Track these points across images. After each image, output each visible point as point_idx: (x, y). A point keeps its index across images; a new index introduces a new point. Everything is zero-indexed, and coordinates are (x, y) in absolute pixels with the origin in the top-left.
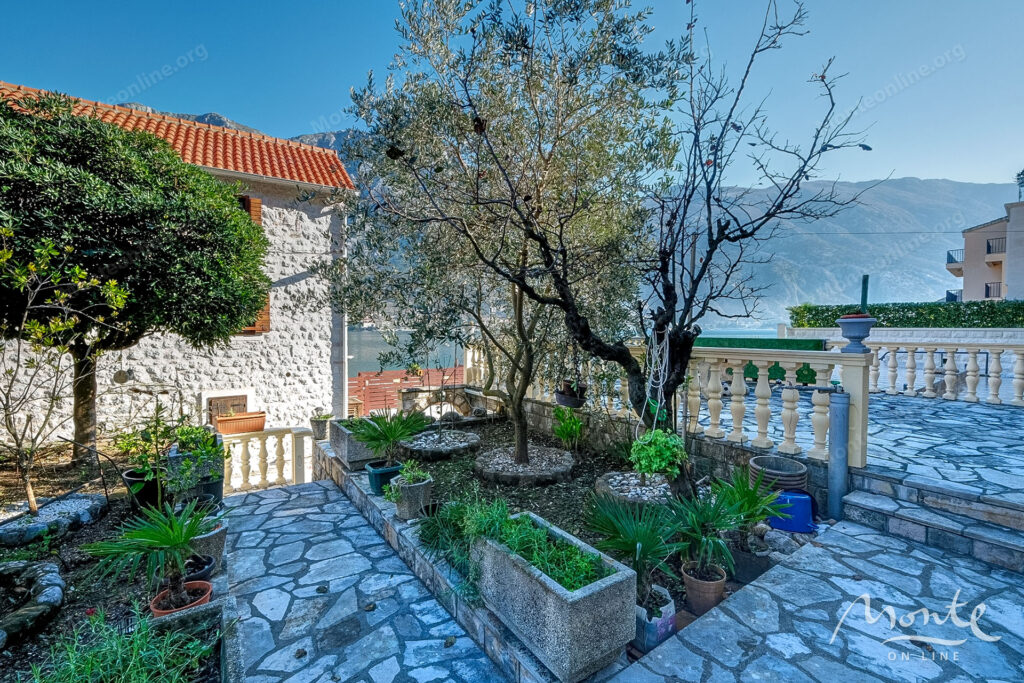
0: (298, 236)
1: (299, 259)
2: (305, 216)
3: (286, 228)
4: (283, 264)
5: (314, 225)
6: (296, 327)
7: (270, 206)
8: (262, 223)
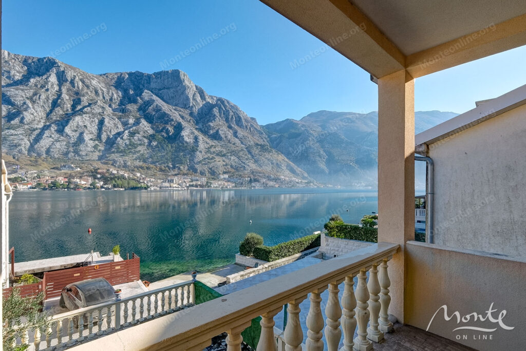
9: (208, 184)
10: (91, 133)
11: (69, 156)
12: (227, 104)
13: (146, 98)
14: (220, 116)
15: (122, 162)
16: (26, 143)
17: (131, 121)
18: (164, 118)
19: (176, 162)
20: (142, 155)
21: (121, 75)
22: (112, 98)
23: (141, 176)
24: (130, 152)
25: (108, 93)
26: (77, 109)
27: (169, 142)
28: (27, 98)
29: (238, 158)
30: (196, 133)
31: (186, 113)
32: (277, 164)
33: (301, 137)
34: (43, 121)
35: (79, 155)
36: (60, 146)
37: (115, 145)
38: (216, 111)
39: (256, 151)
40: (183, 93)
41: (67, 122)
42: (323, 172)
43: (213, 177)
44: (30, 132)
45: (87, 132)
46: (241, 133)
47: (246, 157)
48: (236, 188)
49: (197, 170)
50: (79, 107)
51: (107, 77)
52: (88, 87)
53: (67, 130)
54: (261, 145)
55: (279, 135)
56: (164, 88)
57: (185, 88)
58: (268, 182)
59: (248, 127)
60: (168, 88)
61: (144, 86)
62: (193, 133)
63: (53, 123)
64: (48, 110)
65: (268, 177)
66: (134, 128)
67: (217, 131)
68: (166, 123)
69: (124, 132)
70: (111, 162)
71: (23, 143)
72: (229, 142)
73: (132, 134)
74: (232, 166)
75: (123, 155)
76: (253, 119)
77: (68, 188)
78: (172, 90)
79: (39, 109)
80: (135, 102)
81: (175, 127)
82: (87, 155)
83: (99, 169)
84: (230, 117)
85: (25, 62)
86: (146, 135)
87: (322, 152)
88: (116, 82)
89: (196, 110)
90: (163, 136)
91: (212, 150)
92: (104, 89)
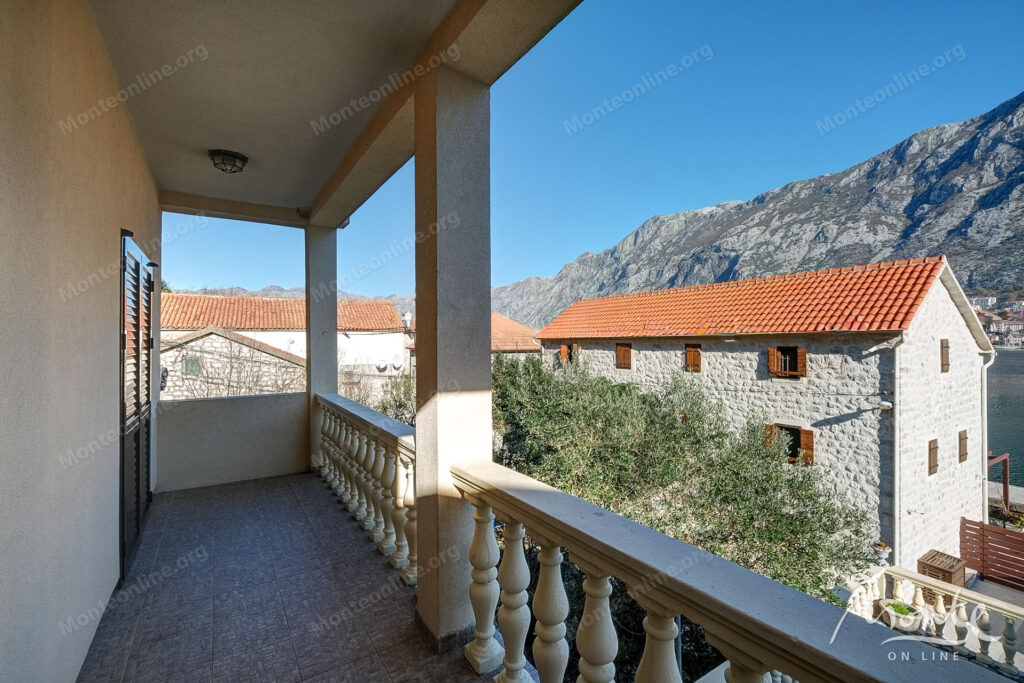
0: (844, 378)
1: (844, 400)
2: (849, 359)
3: (831, 371)
4: (828, 405)
5: (862, 367)
7: (817, 353)
8: (808, 368)
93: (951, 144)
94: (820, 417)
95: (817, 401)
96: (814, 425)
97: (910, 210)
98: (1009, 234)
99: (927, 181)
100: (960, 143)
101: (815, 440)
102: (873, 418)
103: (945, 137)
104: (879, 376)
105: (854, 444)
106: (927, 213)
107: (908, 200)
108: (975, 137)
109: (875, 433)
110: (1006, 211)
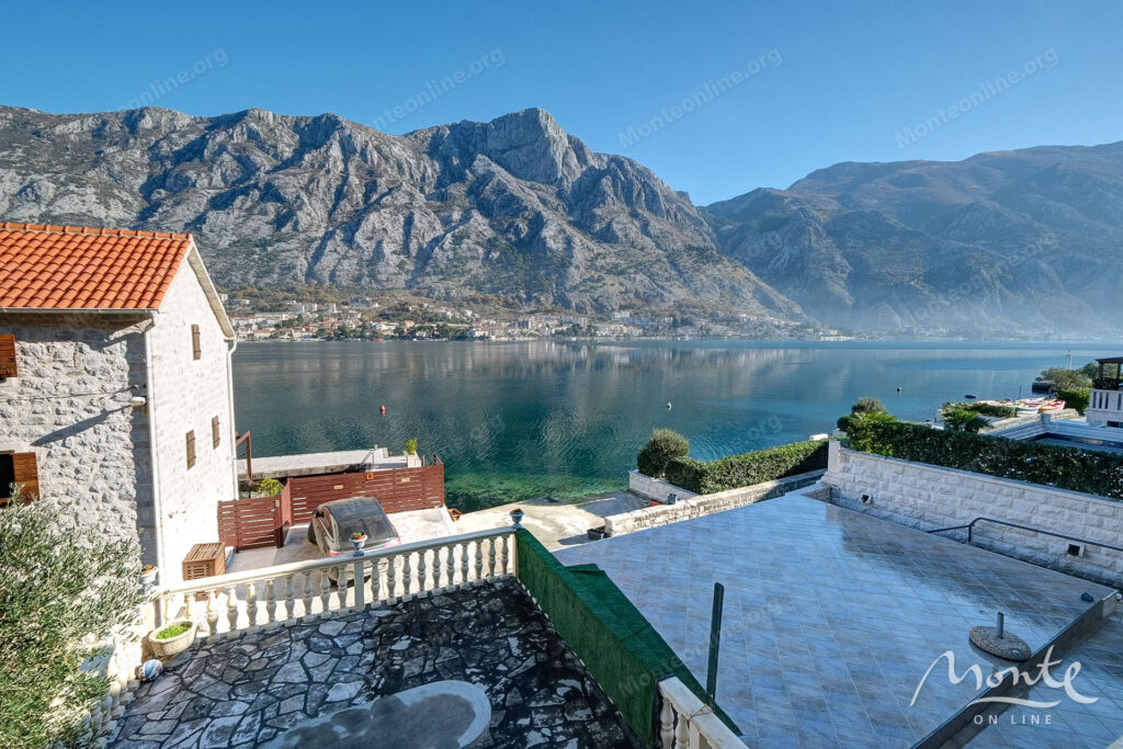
0: (79, 373)
1: (81, 402)
2: (86, 347)
3: (58, 365)
4: (58, 412)
5: (104, 357)
6: (82, 489)
7: (32, 339)
8: (20, 364)
9: (591, 331)
10: (394, 242)
11: (363, 282)
12: (629, 168)
13: (481, 171)
14: (616, 194)
15: (443, 291)
16: (302, 263)
17: (456, 216)
18: (511, 205)
19: (533, 287)
20: (475, 277)
21: (438, 131)
22: (424, 175)
23: (473, 315)
24: (456, 272)
25: (418, 168)
26: (372, 201)
27: (520, 252)
28: (302, 188)
29: (650, 277)
30: (570, 230)
31: (550, 192)
32: (733, 288)
33: (788, 227)
34: (324, 225)
35: (377, 281)
36: (349, 266)
37: (431, 261)
38: (606, 183)
39: (686, 262)
40: (545, 152)
41: (358, 224)
42: (839, 303)
43: (600, 316)
44: (306, 244)
45: (387, 239)
46: (656, 225)
47: (667, 275)
48: (644, 338)
49: (571, 302)
50: (375, 197)
51: (416, 137)
52: (387, 159)
53: (359, 238)
54: (698, 249)
55: (738, 225)
56: (511, 148)
57: (548, 143)
58: (711, 325)
59: (672, 213)
60: (518, 147)
61: (476, 147)
62: (562, 231)
63: (337, 228)
64: (330, 206)
65: (711, 315)
66: (461, 227)
67: (609, 225)
68: (515, 215)
69: (444, 236)
70: (425, 292)
71: (299, 263)
72: (633, 245)
73: (458, 240)
74: (637, 294)
75: (444, 279)
76: (682, 194)
77: (362, 336)
78: (524, 150)
79: (318, 205)
80: (461, 178)
81: (530, 221)
82: (388, 280)
83: (406, 303)
84: (635, 194)
85: (296, 127)
86: (480, 240)
87: (838, 258)
88: (430, 145)
89: (568, 185)
90: (509, 240)
91: (600, 262)
92: (412, 161)
93: (183, 135)
94: (44, 432)
95: (38, 408)
96: (37, 444)
97: (147, 190)
98: (235, 238)
99: (163, 165)
100: (192, 137)
101: (39, 464)
102: (123, 418)
103: (179, 125)
104: (127, 368)
105: (100, 457)
106: (164, 199)
107: (142, 180)
108: (203, 137)
109: (126, 437)
110: (232, 217)
